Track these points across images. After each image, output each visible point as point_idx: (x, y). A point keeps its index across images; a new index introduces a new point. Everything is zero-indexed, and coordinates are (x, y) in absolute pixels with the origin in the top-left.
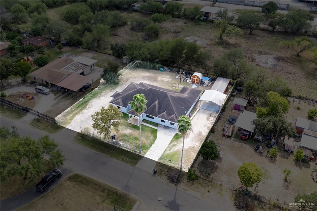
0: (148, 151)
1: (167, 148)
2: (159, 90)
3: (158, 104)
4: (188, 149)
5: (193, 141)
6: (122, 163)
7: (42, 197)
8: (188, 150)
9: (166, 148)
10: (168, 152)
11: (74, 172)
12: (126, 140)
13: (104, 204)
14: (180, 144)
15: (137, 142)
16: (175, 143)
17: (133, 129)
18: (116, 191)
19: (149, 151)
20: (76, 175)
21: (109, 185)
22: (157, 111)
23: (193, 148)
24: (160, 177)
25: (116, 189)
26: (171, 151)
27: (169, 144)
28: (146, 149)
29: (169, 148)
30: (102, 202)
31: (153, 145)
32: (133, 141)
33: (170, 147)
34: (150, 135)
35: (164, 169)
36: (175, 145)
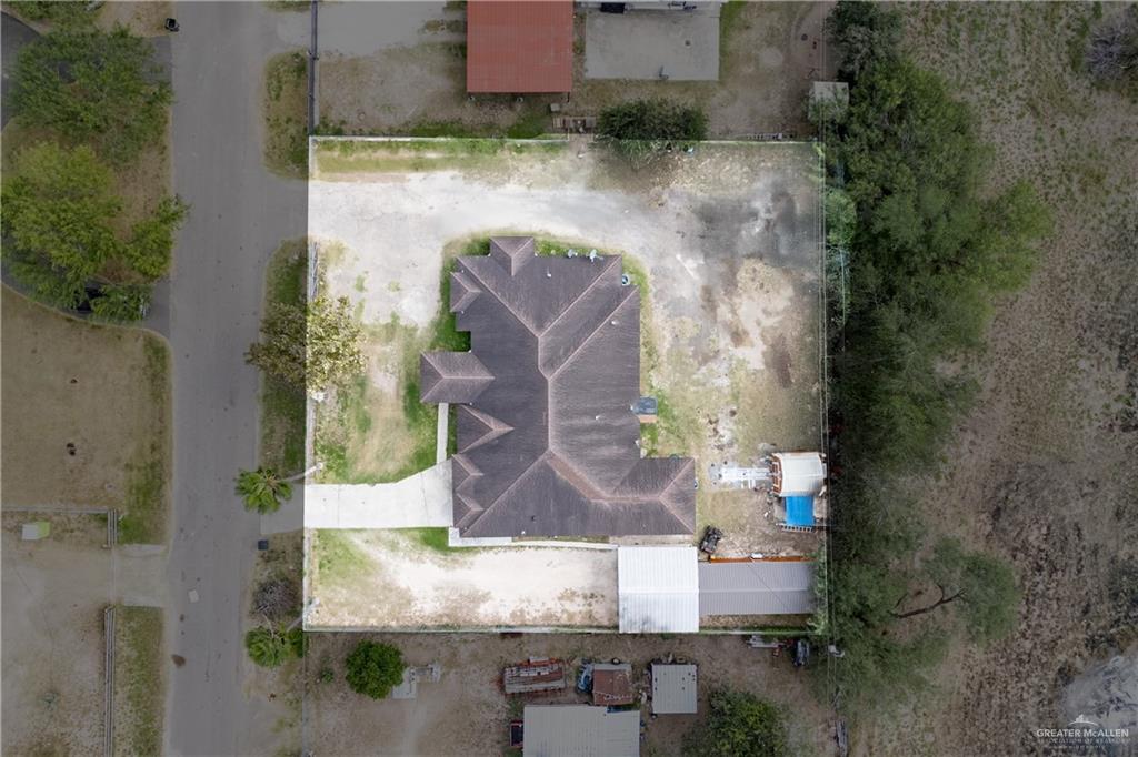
0: (334, 483)
1: (372, 530)
2: (547, 416)
3: (498, 438)
4: (397, 588)
5: (436, 589)
6: (258, 440)
7: (69, 320)
8: (391, 590)
9: (367, 527)
10: (357, 540)
11: (168, 338)
12: (346, 397)
13: (121, 473)
14: (407, 559)
15: (355, 435)
16: (404, 542)
17: (402, 393)
18: (167, 479)
19: (336, 486)
20: (163, 350)
21: (174, 452)
22: (476, 444)
23: (409, 602)
24: (257, 564)
25: (171, 476)
26: (364, 548)
27: (390, 530)
28: (338, 474)
29: (376, 537)
30: (127, 465)
31: (364, 487)
32: (353, 420)
33: (379, 539)
34: (399, 455)
35: (289, 560)
36: (394, 547)
